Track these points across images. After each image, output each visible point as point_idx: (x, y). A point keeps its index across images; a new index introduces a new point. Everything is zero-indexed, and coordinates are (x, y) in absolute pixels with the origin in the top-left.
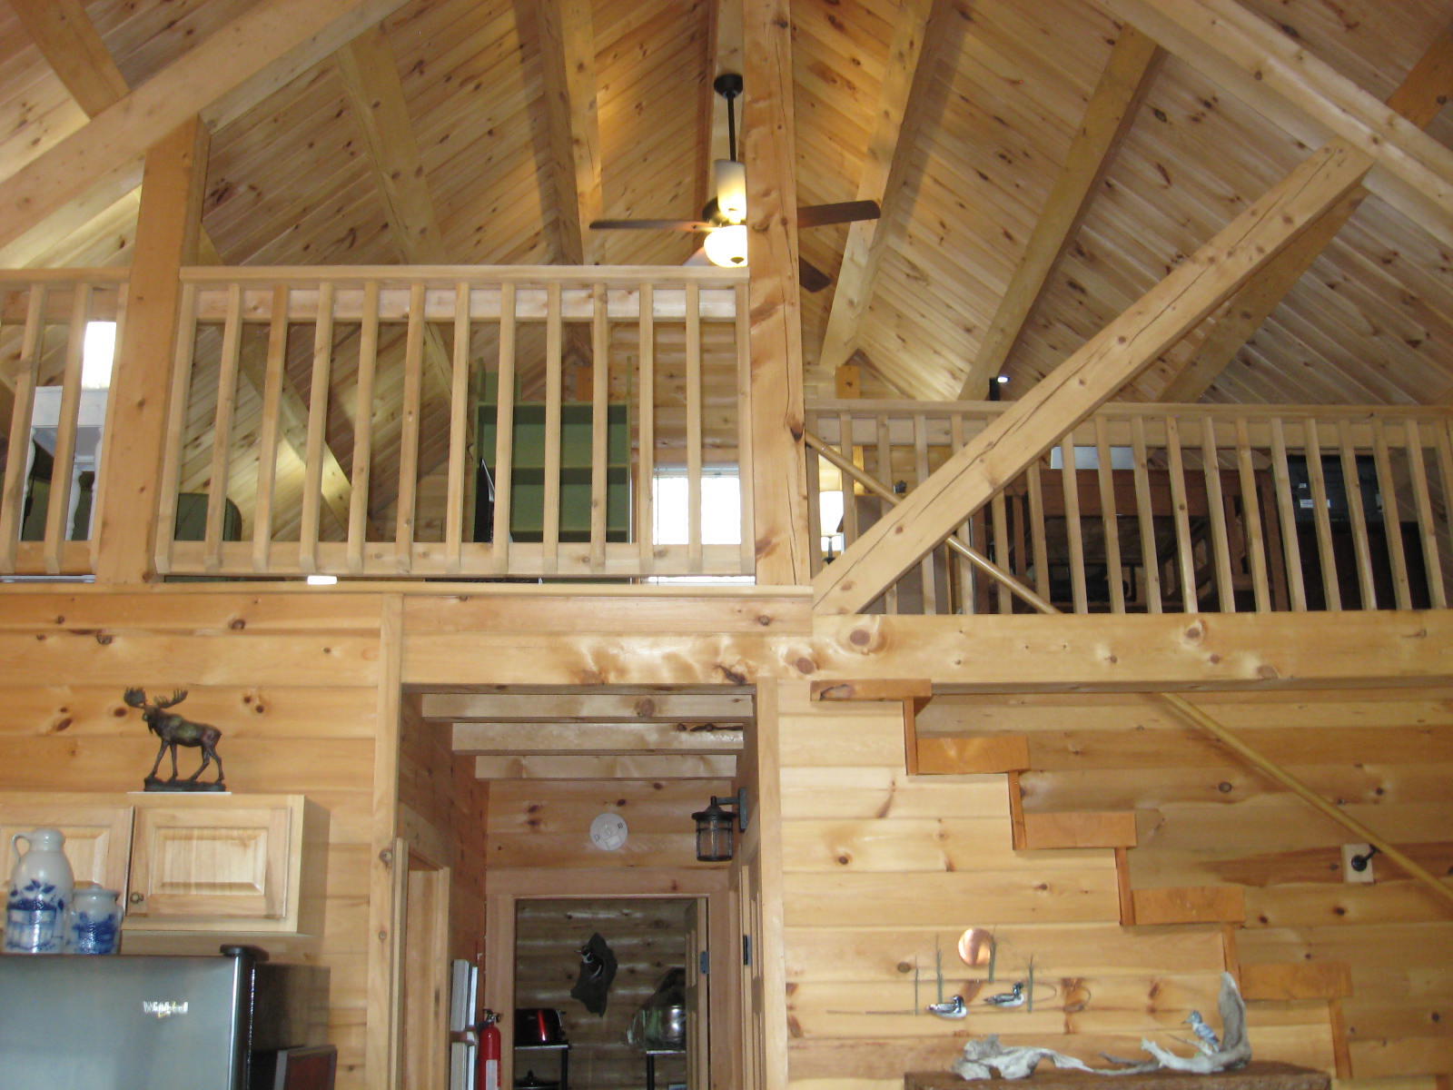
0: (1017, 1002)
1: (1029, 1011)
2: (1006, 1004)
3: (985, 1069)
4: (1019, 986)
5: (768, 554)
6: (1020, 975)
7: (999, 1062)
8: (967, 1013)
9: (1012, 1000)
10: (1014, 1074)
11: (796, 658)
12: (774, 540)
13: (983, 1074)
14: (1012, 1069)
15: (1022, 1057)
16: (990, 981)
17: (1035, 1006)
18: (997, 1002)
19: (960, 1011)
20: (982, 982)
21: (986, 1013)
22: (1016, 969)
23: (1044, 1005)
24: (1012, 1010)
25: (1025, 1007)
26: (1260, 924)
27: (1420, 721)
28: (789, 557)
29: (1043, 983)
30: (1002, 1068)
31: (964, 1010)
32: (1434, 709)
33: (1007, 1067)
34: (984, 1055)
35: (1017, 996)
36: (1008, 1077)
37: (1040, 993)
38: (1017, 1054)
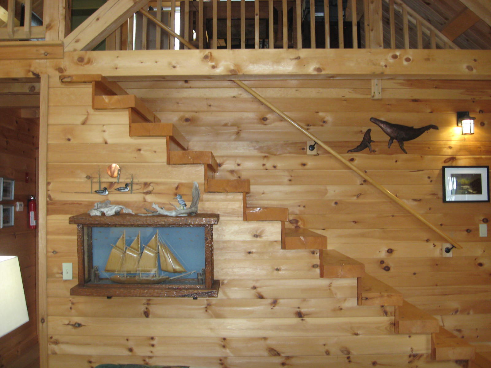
0: (126, 190)
1: (131, 193)
2: (122, 191)
3: (99, 212)
4: (127, 185)
5: (50, 29)
6: (129, 181)
7: (105, 210)
8: (108, 194)
9: (125, 189)
10: (109, 214)
11: (57, 67)
12: (52, 24)
13: (98, 213)
14: (109, 213)
15: (113, 208)
16: (118, 183)
17: (133, 192)
18: (119, 189)
19: (106, 193)
20: (115, 183)
21: (116, 194)
22: (127, 178)
23: (137, 191)
24: (125, 193)
25: (130, 192)
26: (273, 168)
27: (343, 96)
28: (57, 30)
29: (137, 184)
30: (105, 212)
31: (107, 193)
32: (349, 92)
33: (107, 212)
34: (101, 207)
35: (126, 188)
36: (107, 215)
37: (135, 187)
38: (112, 207)
